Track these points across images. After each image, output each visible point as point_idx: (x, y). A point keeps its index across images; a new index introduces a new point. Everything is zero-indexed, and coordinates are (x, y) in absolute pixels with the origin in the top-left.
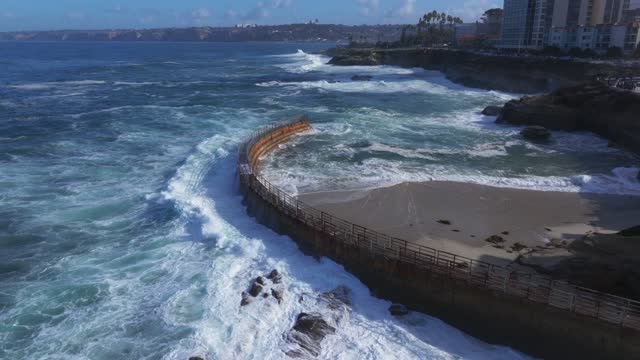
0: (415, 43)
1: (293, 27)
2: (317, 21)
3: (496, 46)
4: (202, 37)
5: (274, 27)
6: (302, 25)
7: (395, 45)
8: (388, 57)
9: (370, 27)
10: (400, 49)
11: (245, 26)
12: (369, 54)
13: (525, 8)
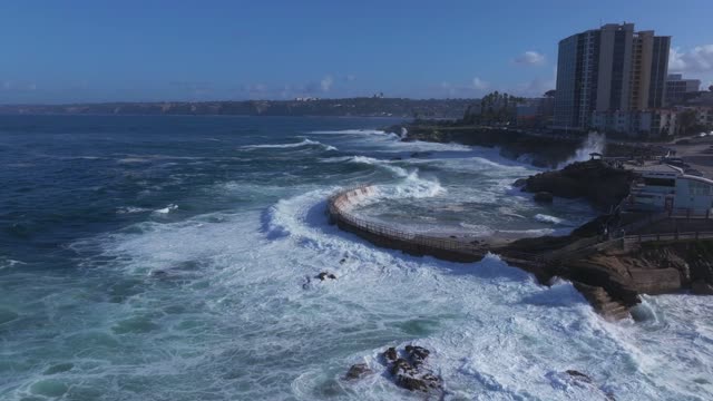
1: (356, 100)
3: (549, 127)
4: (259, 111)
5: (337, 101)
6: (367, 99)
7: (458, 123)
8: (449, 135)
9: (440, 101)
10: (462, 128)
11: (305, 99)
12: (430, 132)
13: (573, 94)
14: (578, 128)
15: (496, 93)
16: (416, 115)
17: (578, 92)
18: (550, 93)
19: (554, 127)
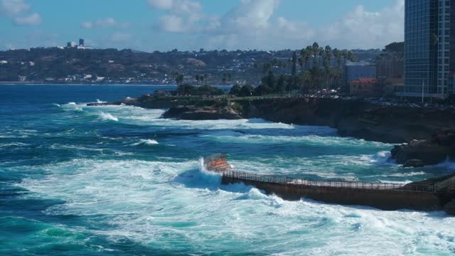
0: (288, 89)
1: (36, 53)
2: (81, 42)
3: (398, 94)
6: (54, 50)
7: (259, 91)
9: (187, 55)
10: (270, 97)
12: (224, 103)
13: (428, 51)
14: (435, 95)
15: (315, 45)
16: (180, 79)
17: (434, 48)
18: (393, 47)
19: (405, 94)
